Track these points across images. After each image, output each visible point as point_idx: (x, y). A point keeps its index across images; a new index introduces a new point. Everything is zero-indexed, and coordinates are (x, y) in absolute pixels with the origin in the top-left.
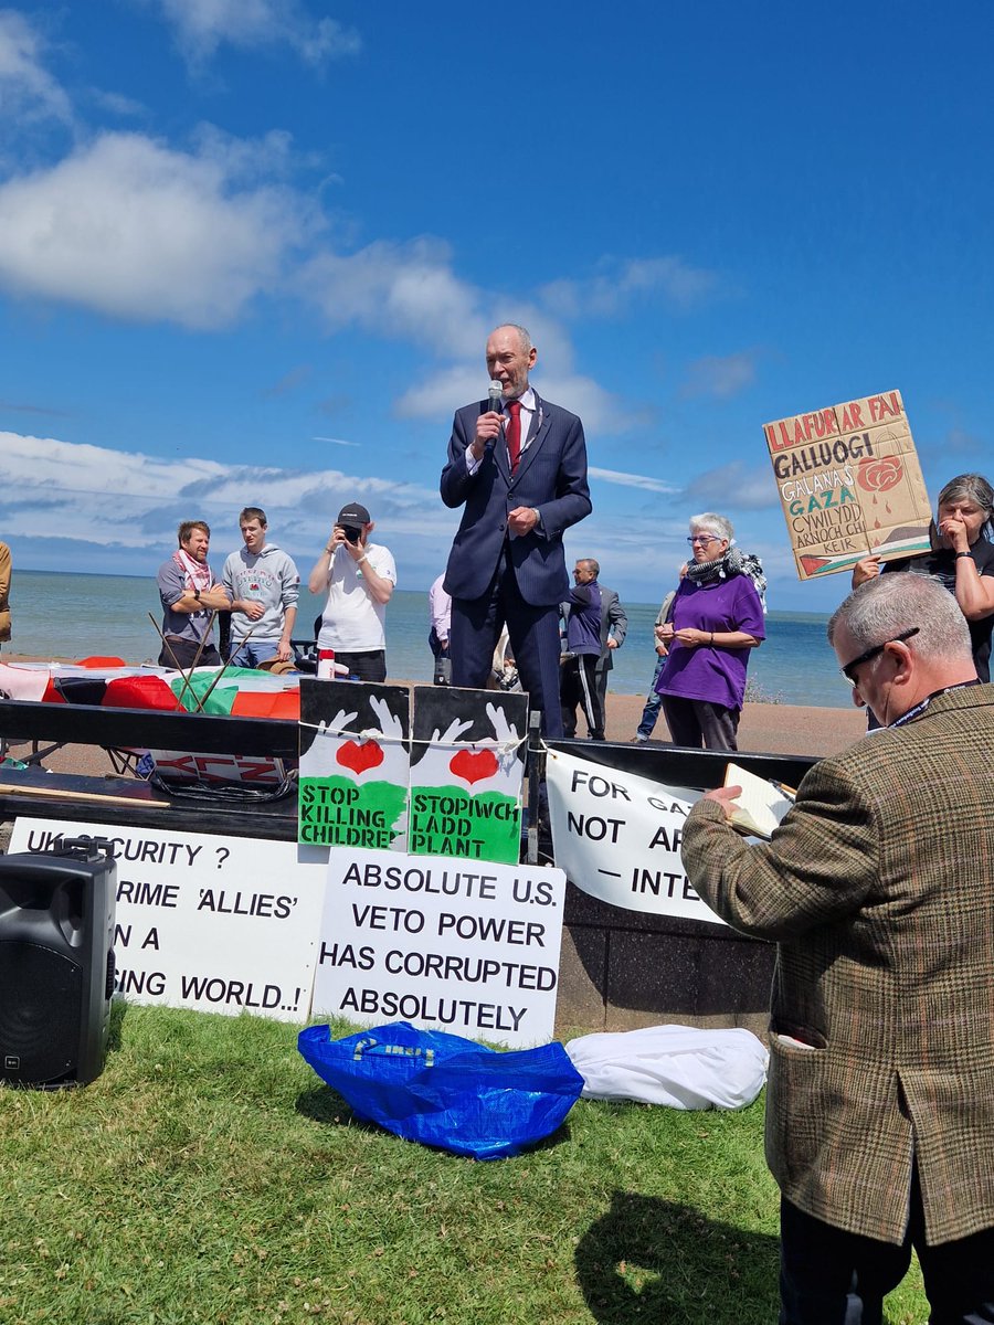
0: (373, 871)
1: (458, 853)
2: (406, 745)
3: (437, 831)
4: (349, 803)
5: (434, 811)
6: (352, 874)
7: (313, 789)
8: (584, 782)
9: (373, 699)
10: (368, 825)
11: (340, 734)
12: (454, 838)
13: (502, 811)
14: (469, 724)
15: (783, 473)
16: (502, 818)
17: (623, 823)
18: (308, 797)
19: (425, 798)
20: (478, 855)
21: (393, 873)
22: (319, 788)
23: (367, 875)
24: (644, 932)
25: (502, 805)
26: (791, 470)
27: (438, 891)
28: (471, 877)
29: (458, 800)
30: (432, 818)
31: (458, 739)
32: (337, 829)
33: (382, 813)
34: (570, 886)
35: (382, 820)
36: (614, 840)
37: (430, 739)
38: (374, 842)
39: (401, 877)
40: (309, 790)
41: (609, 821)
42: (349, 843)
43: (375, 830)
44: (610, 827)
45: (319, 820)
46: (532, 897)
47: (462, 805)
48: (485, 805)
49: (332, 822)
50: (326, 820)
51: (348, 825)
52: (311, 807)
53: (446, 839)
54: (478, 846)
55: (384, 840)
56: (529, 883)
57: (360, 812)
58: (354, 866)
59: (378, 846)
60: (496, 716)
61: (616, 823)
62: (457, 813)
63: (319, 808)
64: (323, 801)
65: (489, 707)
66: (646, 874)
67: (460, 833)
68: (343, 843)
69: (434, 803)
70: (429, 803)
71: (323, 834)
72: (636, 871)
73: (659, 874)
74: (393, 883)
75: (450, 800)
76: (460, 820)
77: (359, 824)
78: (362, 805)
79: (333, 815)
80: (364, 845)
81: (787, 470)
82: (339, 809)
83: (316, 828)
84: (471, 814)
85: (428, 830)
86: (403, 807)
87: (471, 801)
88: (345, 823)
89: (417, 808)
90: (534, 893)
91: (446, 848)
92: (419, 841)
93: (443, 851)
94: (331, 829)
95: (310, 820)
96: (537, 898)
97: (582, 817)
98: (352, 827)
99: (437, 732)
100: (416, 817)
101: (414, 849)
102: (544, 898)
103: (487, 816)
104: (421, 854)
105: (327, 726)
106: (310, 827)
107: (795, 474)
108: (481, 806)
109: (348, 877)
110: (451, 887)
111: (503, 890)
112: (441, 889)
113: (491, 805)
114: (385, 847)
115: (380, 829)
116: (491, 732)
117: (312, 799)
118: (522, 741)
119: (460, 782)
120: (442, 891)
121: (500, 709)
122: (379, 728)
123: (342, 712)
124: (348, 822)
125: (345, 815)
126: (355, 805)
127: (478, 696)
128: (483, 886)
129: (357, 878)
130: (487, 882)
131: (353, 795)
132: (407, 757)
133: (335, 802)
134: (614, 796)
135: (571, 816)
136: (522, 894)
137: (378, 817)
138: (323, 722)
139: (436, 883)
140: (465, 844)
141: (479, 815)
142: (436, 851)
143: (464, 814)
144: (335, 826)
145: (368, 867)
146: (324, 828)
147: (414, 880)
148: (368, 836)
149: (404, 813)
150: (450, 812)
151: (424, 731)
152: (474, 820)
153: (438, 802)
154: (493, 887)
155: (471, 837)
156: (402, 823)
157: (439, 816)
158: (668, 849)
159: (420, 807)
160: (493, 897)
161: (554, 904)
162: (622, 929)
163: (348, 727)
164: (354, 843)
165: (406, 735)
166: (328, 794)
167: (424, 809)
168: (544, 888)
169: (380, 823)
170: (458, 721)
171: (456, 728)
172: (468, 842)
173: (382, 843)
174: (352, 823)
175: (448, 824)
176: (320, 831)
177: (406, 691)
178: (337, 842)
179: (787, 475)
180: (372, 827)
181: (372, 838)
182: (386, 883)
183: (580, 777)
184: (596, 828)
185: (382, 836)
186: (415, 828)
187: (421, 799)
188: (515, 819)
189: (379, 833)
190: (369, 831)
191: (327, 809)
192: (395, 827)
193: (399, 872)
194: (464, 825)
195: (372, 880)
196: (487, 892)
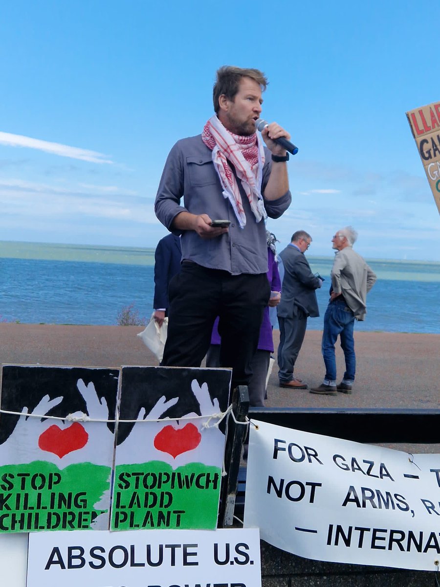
0: (75, 553)
1: (159, 525)
2: (111, 426)
3: (139, 506)
4: (50, 487)
5: (137, 487)
6: (55, 559)
7: (12, 476)
8: (284, 449)
9: (80, 383)
10: (69, 507)
11: (43, 419)
12: (155, 511)
13: (203, 481)
14: (174, 401)
15: (427, 155)
16: (202, 487)
17: (320, 485)
18: (7, 486)
19: (128, 475)
20: (178, 524)
21: (97, 552)
22: (19, 475)
23: (71, 557)
24: (320, 575)
25: (203, 475)
26: (432, 152)
27: (143, 565)
28: (173, 547)
29: (160, 474)
30: (135, 493)
31: (162, 417)
32: (37, 515)
33: (84, 494)
34: (263, 544)
35: (84, 501)
36: (312, 501)
37: (136, 418)
38: (75, 523)
39: (106, 555)
40: (8, 478)
41: (308, 484)
42: (49, 527)
43: (76, 511)
44: (308, 489)
45: (18, 508)
46: (232, 559)
47: (164, 478)
48: (187, 477)
49: (32, 508)
50: (25, 507)
51: (49, 510)
52: (9, 495)
53: (148, 513)
54: (179, 517)
55: (85, 520)
56: (228, 546)
57: (61, 496)
58: (56, 550)
59: (79, 526)
60: (200, 391)
61: (314, 485)
62: (159, 487)
63: (18, 496)
64: (23, 488)
65: (195, 383)
66: (339, 529)
67: (161, 506)
68: (42, 528)
69: (137, 479)
70: (132, 480)
71: (22, 522)
72: (331, 527)
73: (350, 528)
74: (98, 562)
75: (153, 475)
76: (162, 494)
77: (60, 507)
78: (63, 488)
79: (33, 501)
80: (64, 527)
81: (429, 152)
82: (39, 495)
83: (14, 516)
84: (173, 486)
85: (131, 506)
86: (104, 486)
87: (174, 474)
88: (45, 508)
89: (120, 486)
90: (233, 554)
91: (148, 521)
92: (121, 517)
93: (144, 525)
94: (30, 515)
95: (8, 508)
96: (236, 559)
97: (282, 481)
98: (52, 511)
99: (143, 411)
100: (119, 494)
101: (116, 526)
102: (242, 558)
103: (188, 487)
104: (125, 529)
105: (30, 412)
106: (7, 515)
107: (435, 155)
108: (183, 477)
109: (51, 562)
110: (155, 559)
111: (205, 555)
112: (146, 562)
113: (193, 476)
114: (86, 527)
115: (82, 510)
116: (195, 407)
117: (11, 486)
118: (225, 414)
119: (164, 457)
120: (147, 564)
121: (205, 385)
122: (85, 411)
123: (47, 397)
124: (49, 506)
125: (46, 500)
126: (57, 489)
127: (185, 374)
128: (186, 554)
129: (60, 562)
130: (189, 550)
131: (55, 479)
132: (112, 437)
133: (35, 488)
134: (310, 461)
135: (271, 480)
136: (222, 557)
137: (81, 498)
138: (26, 409)
139: (141, 557)
140: (166, 515)
141: (180, 487)
142: (138, 526)
143: (166, 487)
144: (34, 512)
145: (70, 549)
146: (23, 515)
147: (119, 557)
148: (69, 518)
149: (107, 492)
150: (152, 487)
151: (130, 411)
152: (176, 492)
153: (141, 478)
154: (195, 554)
155: (171, 509)
156: (103, 503)
157: (142, 491)
158: (359, 506)
159: (124, 485)
160: (196, 564)
161: (252, 563)
162: (301, 575)
163: (52, 412)
164: (54, 527)
165: (112, 416)
166: (28, 480)
167: (127, 487)
168: (241, 548)
169: (82, 504)
170: (163, 398)
171: (162, 405)
172: (169, 513)
173: (83, 523)
174: (52, 507)
175: (151, 498)
176: (18, 518)
177: (116, 373)
178: (36, 527)
179: (430, 157)
180: (74, 509)
181: (73, 519)
182: (91, 564)
183: (280, 445)
184: (295, 491)
185: (84, 516)
186: (118, 506)
187: (125, 477)
188: (215, 487)
189: (80, 514)
190: (71, 513)
191: (27, 495)
192: (97, 507)
193: (103, 550)
194: (166, 498)
195: (75, 562)
196: (190, 559)
